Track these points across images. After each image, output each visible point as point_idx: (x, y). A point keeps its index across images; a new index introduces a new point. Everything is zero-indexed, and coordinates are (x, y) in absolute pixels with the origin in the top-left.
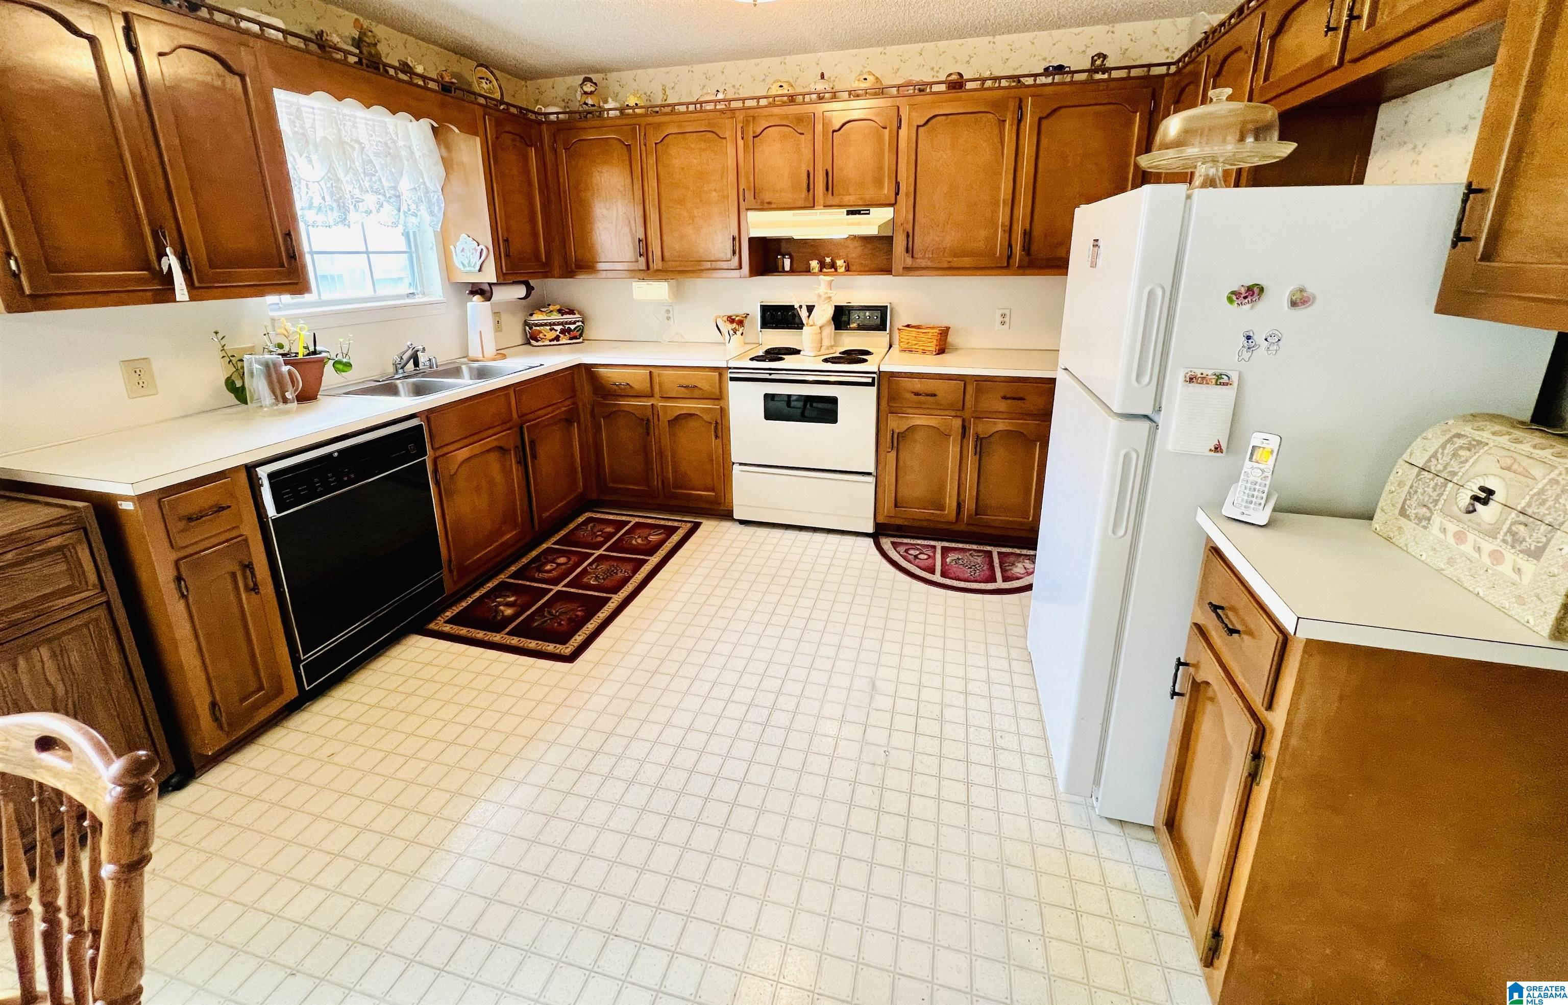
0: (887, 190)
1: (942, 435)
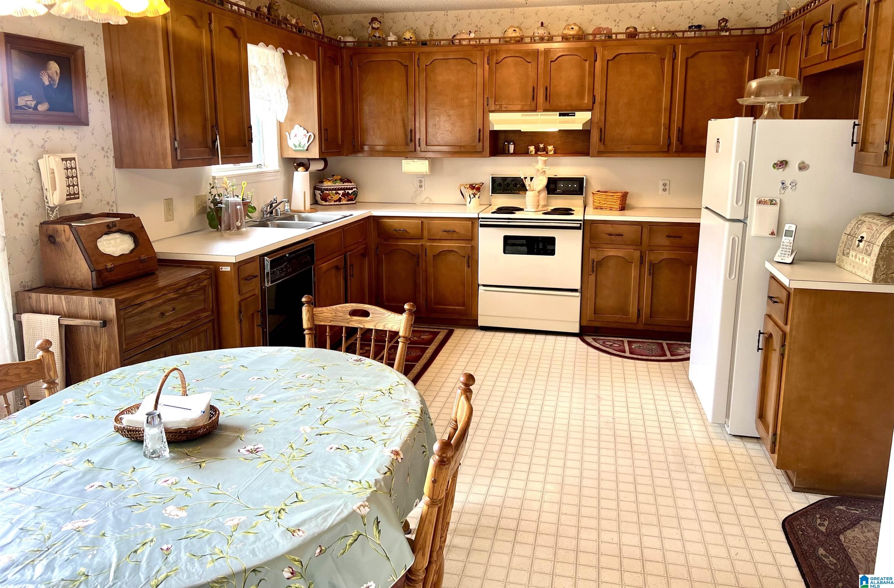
0: (586, 100)
1: (627, 262)
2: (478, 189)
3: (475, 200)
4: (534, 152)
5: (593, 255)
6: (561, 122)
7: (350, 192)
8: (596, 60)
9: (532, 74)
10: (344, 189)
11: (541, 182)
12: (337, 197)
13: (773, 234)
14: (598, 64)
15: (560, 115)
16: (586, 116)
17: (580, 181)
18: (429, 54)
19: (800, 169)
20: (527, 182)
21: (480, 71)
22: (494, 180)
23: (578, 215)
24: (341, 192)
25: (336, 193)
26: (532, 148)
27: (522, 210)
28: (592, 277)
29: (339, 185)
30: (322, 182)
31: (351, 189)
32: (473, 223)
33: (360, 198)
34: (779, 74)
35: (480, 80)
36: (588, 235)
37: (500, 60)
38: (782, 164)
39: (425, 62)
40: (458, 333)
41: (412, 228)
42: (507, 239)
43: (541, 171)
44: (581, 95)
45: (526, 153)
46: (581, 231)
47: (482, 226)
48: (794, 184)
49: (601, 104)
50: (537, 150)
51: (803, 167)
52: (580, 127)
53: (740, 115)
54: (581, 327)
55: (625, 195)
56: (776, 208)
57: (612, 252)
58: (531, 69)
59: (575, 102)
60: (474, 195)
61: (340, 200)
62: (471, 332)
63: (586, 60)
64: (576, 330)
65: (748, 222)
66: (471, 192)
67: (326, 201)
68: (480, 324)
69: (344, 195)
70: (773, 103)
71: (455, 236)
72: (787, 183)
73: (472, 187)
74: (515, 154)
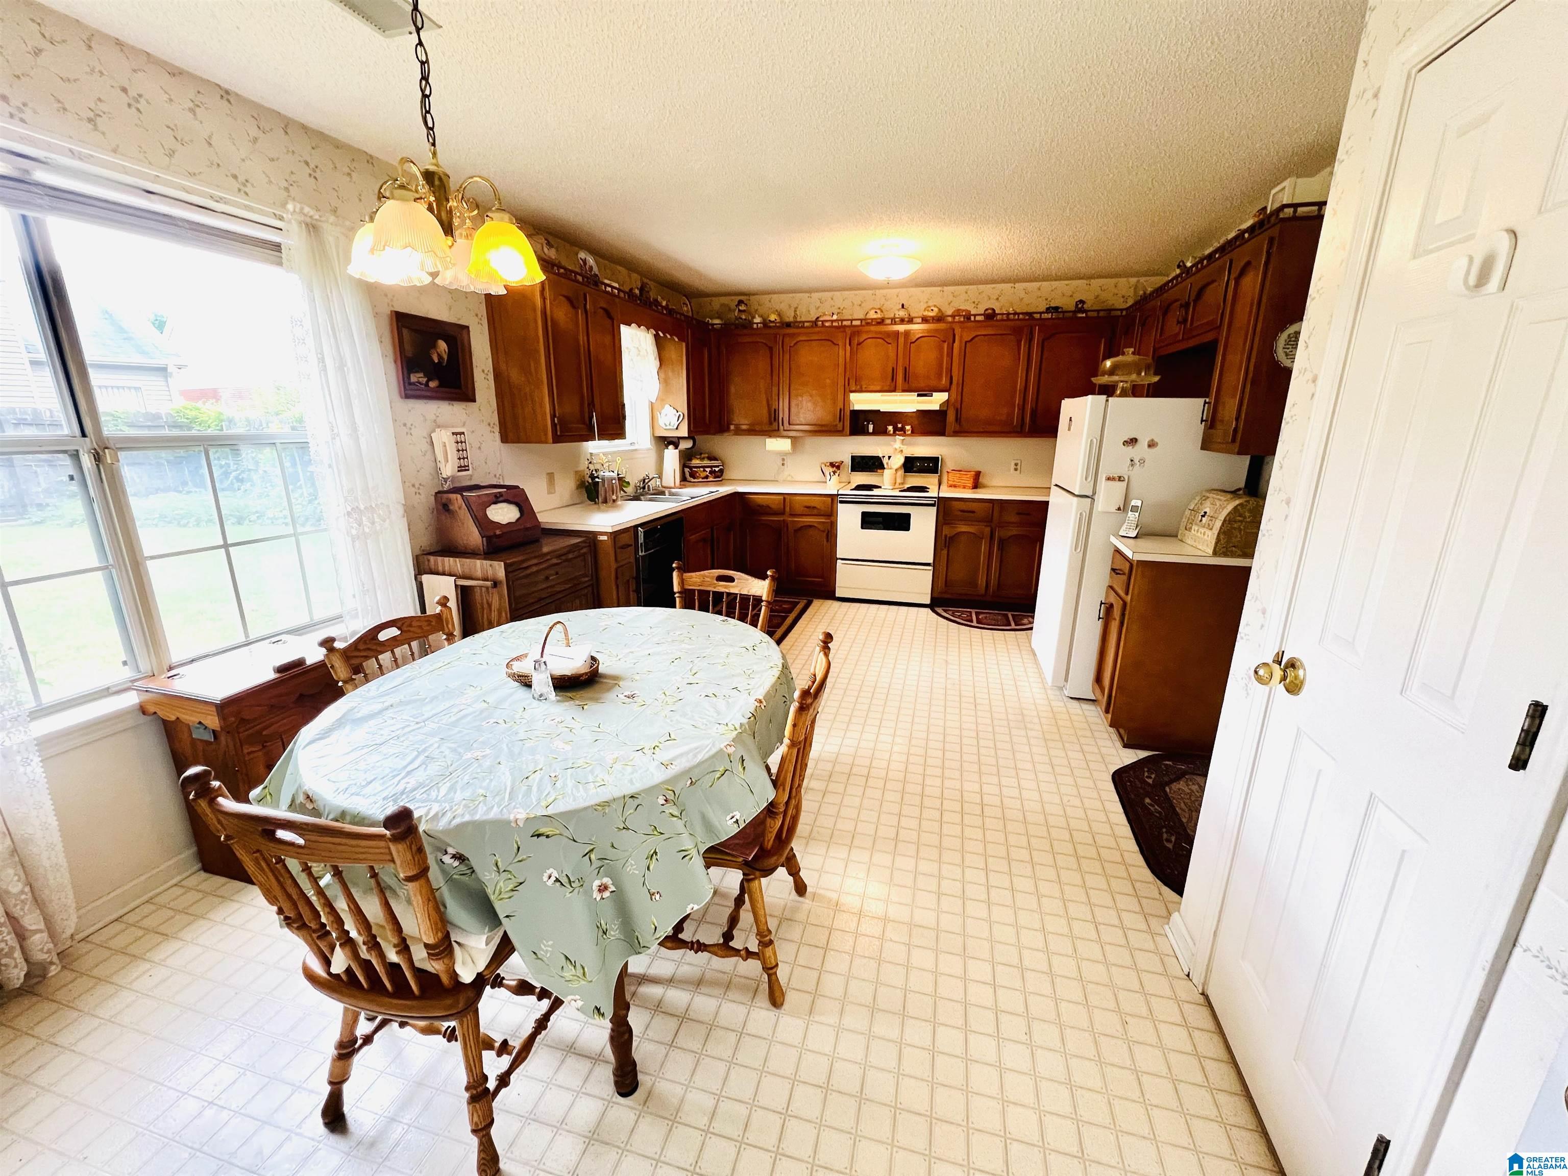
0: (944, 381)
1: (978, 538)
2: (838, 467)
3: (835, 478)
4: (892, 432)
5: (947, 531)
6: (918, 402)
7: (717, 469)
8: (954, 341)
9: (892, 354)
10: (711, 467)
11: (898, 461)
12: (705, 474)
13: (1119, 509)
14: (956, 345)
15: (919, 395)
16: (944, 396)
17: (935, 460)
18: (793, 335)
19: (1149, 446)
20: (885, 461)
21: (841, 353)
22: (853, 458)
23: (933, 493)
24: (708, 470)
25: (704, 471)
26: (890, 428)
27: (880, 487)
28: (945, 552)
29: (706, 462)
30: (691, 460)
31: (718, 466)
32: (832, 500)
33: (725, 476)
34: (1133, 353)
35: (841, 361)
36: (941, 510)
37: (861, 340)
38: (1133, 441)
39: (789, 342)
40: (816, 603)
41: (775, 503)
42: (865, 515)
43: (899, 450)
44: (939, 376)
45: (885, 433)
46: (935, 508)
47: (842, 502)
48: (1142, 461)
49: (958, 384)
50: (896, 429)
51: (1152, 445)
52: (937, 407)
53: (1093, 393)
54: (932, 599)
55: (978, 474)
56: (1124, 484)
57: (963, 528)
58: (891, 349)
59: (933, 383)
60: (834, 472)
61: (707, 477)
62: (829, 603)
63: (944, 342)
64: (928, 602)
65: (1096, 497)
66: (831, 470)
67: (694, 478)
68: (837, 595)
69: (711, 472)
70: (1126, 382)
71: (815, 512)
72: (1136, 461)
73: (832, 465)
74: (875, 433)
